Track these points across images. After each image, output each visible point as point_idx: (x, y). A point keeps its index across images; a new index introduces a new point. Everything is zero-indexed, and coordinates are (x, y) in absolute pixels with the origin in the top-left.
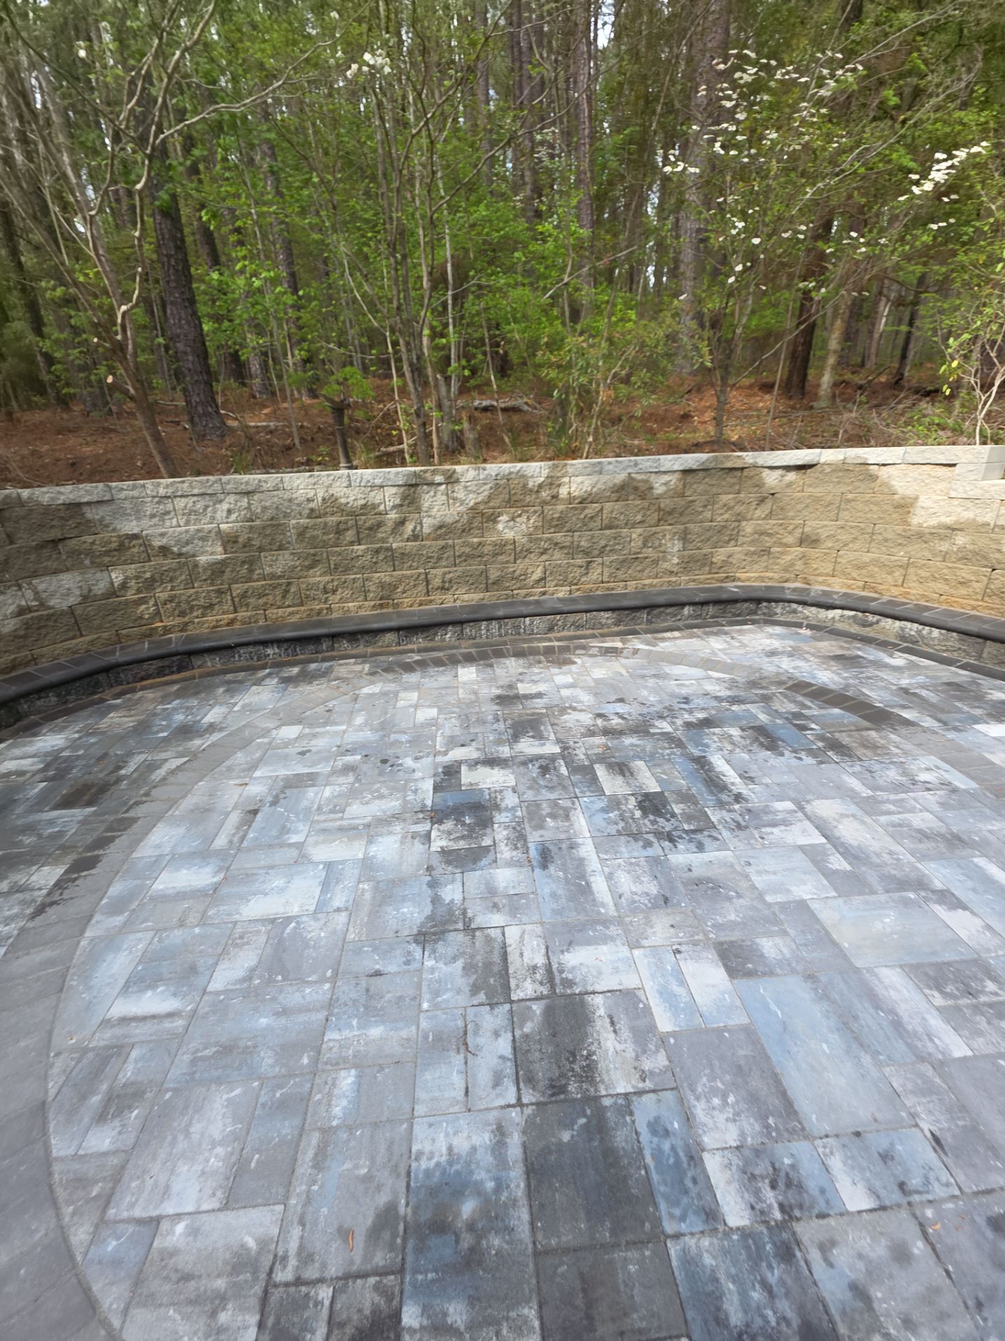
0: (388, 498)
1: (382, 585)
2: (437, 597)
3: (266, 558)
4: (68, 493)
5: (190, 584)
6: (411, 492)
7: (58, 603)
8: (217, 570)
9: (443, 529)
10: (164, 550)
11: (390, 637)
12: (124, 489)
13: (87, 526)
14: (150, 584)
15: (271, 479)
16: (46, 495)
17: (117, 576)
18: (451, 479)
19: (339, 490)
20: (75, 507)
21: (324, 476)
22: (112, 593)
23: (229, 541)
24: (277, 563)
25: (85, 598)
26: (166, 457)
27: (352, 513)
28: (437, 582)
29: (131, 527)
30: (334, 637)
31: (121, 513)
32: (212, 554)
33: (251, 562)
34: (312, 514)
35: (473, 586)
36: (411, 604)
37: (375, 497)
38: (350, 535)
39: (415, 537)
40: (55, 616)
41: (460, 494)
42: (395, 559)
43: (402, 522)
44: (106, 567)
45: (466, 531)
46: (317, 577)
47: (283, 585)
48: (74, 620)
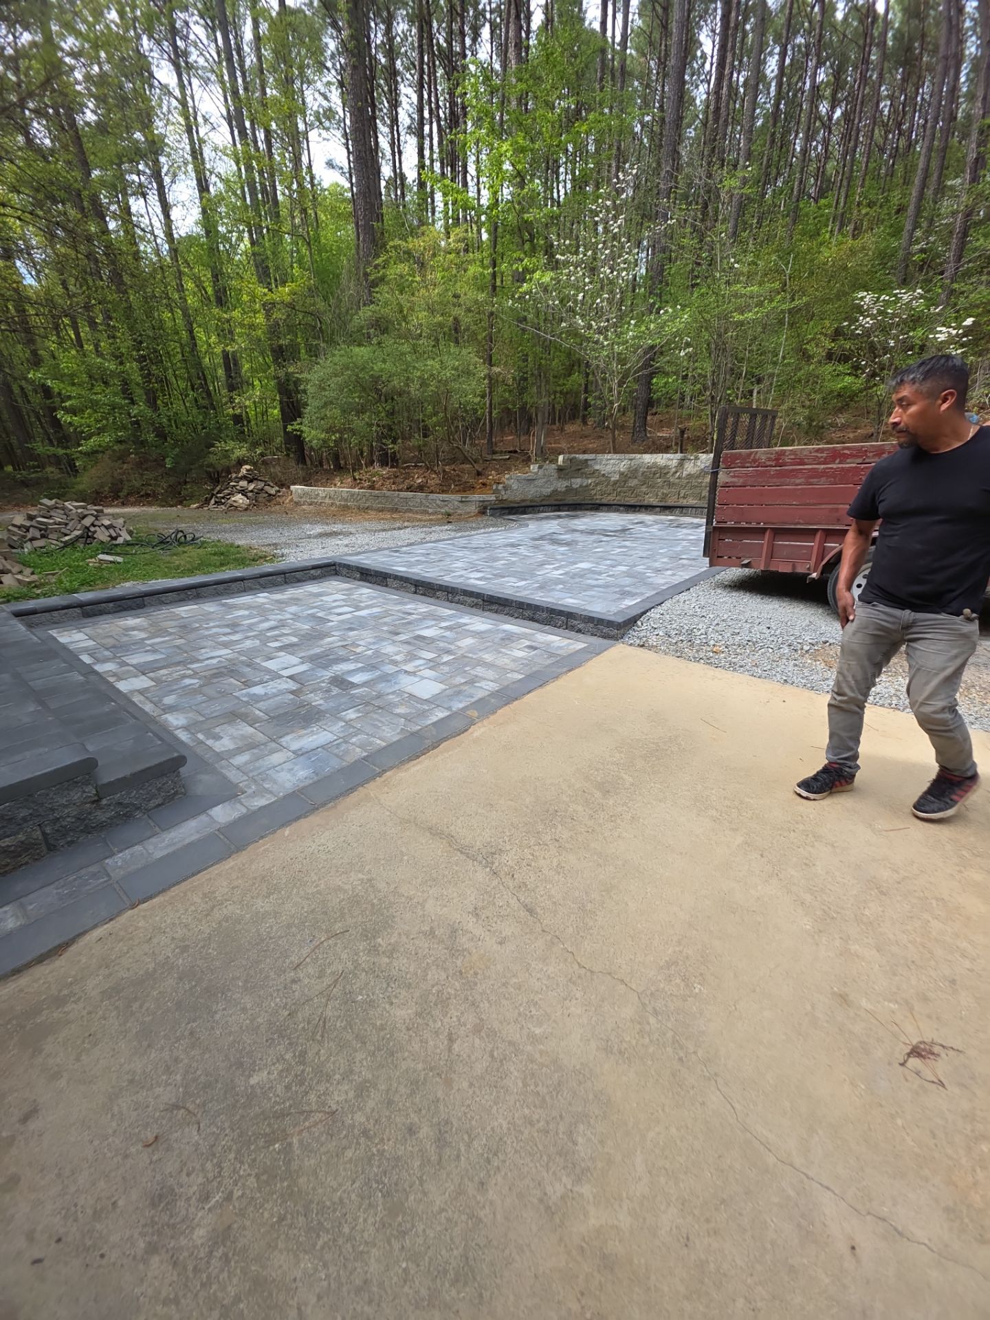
0: (675, 463)
1: (663, 494)
2: (681, 500)
3: (630, 480)
4: (586, 456)
5: (607, 486)
6: (681, 463)
7: (574, 486)
8: (616, 483)
9: (690, 476)
10: (604, 475)
11: (658, 509)
12: (600, 456)
13: (587, 466)
14: (597, 484)
15: (638, 456)
16: (581, 457)
17: (590, 481)
18: (697, 458)
19: (658, 460)
20: (587, 460)
21: (655, 456)
22: (586, 486)
23: (622, 474)
24: (633, 483)
25: (581, 486)
26: (614, 447)
27: (661, 469)
28: (682, 495)
29: (597, 467)
30: (641, 506)
31: (596, 463)
32: (616, 477)
33: (625, 482)
34: (648, 468)
35: (695, 497)
36: (670, 503)
37: (670, 463)
38: (658, 475)
39: (679, 478)
40: (573, 489)
41: (699, 464)
42: (670, 485)
43: (676, 472)
44: (588, 478)
45: (698, 477)
46: (644, 489)
47: (633, 489)
48: (576, 492)
